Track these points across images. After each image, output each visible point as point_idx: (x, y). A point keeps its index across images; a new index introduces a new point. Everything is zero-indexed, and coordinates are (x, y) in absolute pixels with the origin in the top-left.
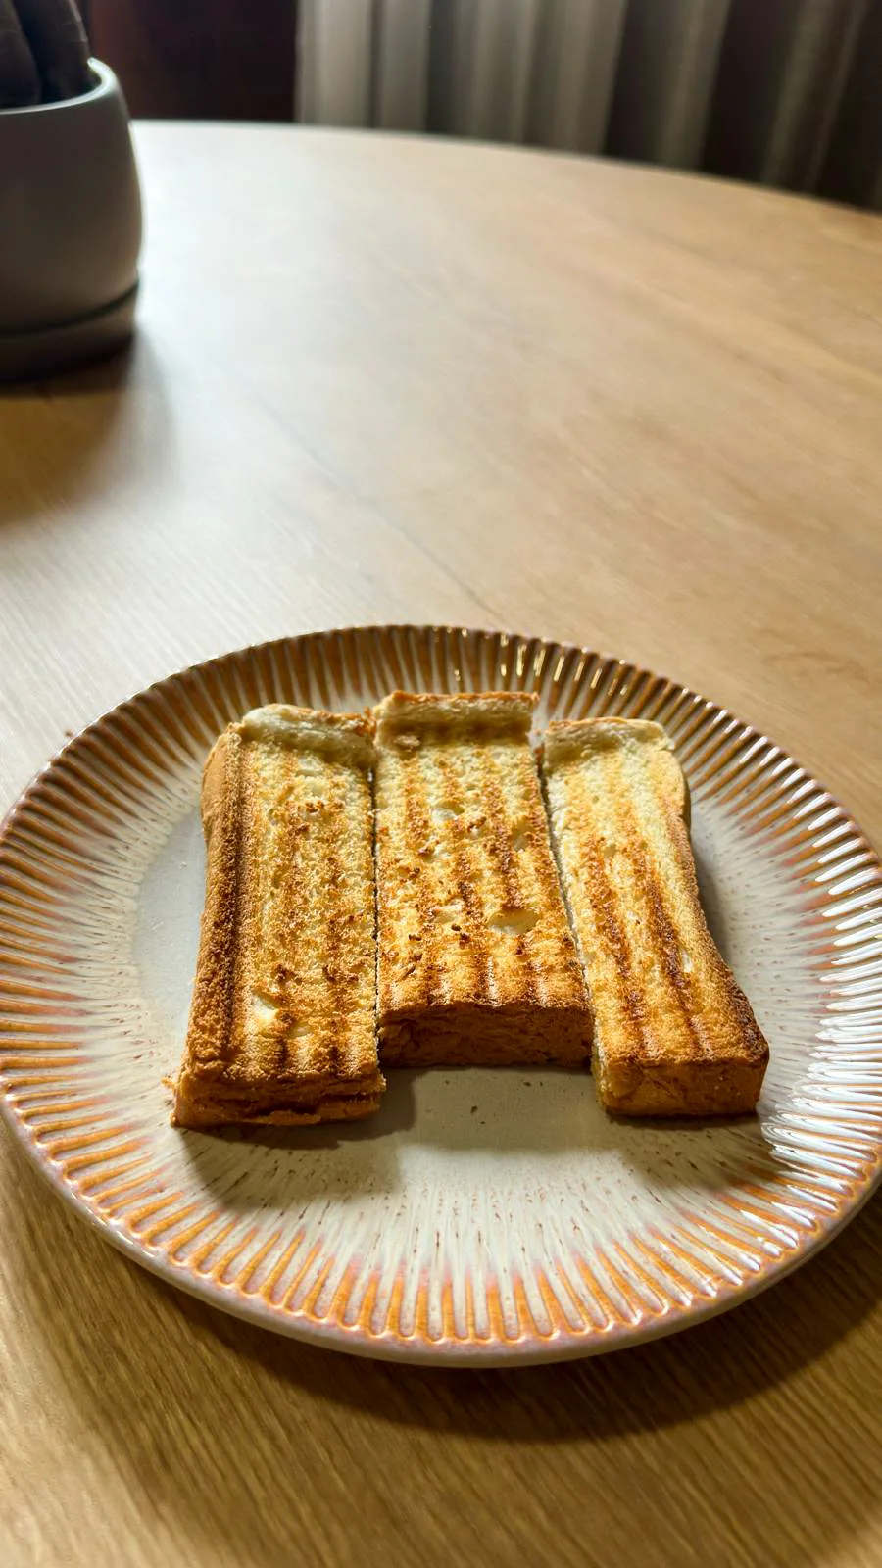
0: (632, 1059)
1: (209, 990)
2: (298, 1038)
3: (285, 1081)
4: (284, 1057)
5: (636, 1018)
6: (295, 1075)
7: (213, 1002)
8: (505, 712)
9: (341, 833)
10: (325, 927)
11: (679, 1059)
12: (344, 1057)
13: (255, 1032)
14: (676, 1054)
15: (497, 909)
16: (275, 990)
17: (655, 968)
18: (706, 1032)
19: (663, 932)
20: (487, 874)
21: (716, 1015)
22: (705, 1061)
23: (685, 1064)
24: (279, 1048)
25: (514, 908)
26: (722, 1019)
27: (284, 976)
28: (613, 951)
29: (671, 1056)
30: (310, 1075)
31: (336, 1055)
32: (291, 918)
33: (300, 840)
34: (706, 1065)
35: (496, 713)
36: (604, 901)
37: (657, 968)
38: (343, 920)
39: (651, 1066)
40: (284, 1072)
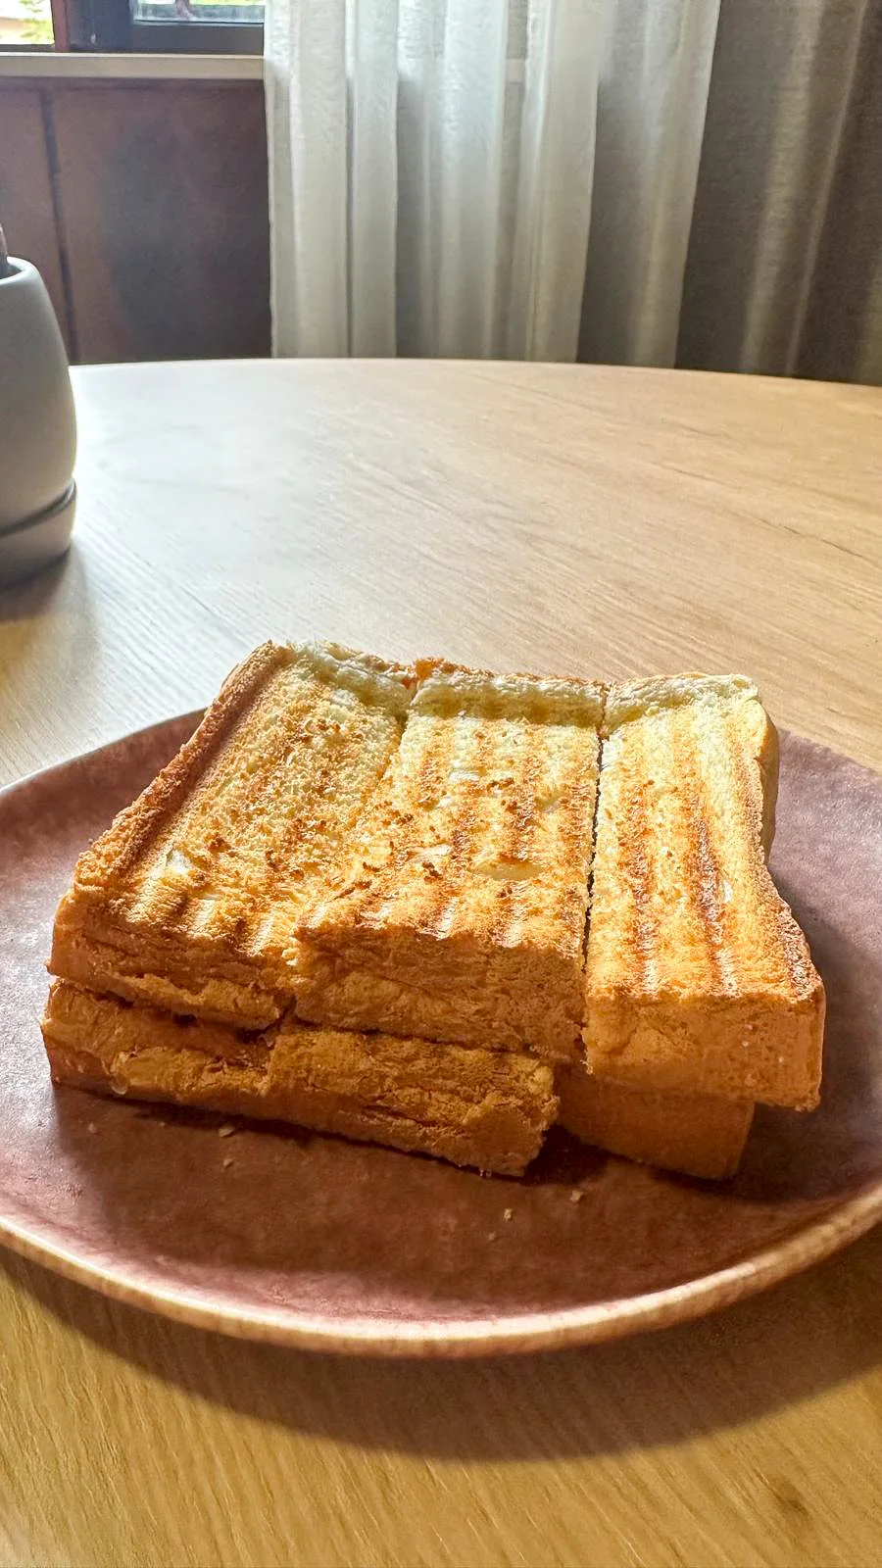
0: (619, 989)
1: (124, 824)
2: (204, 901)
3: (168, 935)
4: (181, 909)
5: (642, 951)
6: (185, 934)
7: (123, 835)
8: (571, 694)
9: (349, 756)
10: (290, 823)
11: (686, 993)
12: (250, 934)
13: (157, 878)
14: (684, 987)
15: (494, 857)
16: (204, 853)
17: (682, 900)
18: (732, 965)
19: (701, 866)
20: (496, 827)
21: (753, 948)
22: (723, 998)
23: (695, 999)
24: (179, 900)
25: (514, 860)
26: (760, 952)
27: (218, 845)
28: (631, 886)
29: (676, 988)
30: (203, 938)
31: (242, 928)
32: (254, 802)
33: (297, 747)
34: (724, 1004)
35: (559, 693)
36: (634, 841)
37: (685, 899)
38: (312, 823)
39: (645, 1001)
40: (174, 926)
